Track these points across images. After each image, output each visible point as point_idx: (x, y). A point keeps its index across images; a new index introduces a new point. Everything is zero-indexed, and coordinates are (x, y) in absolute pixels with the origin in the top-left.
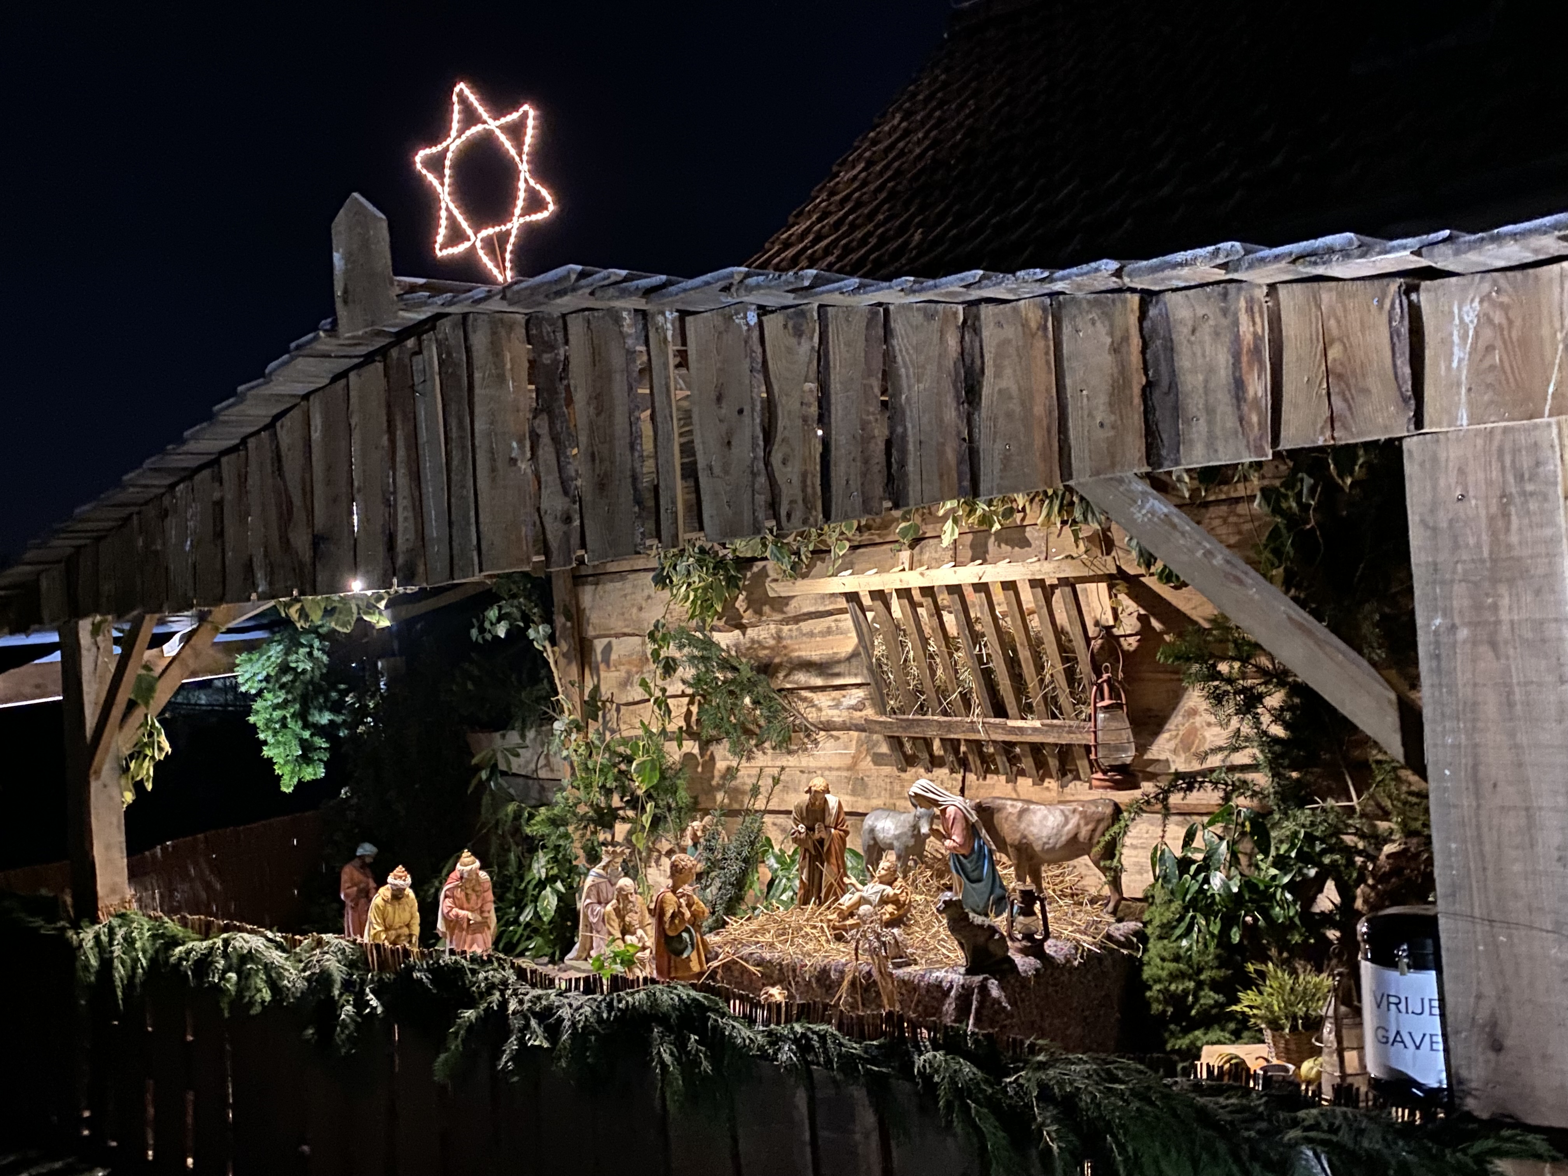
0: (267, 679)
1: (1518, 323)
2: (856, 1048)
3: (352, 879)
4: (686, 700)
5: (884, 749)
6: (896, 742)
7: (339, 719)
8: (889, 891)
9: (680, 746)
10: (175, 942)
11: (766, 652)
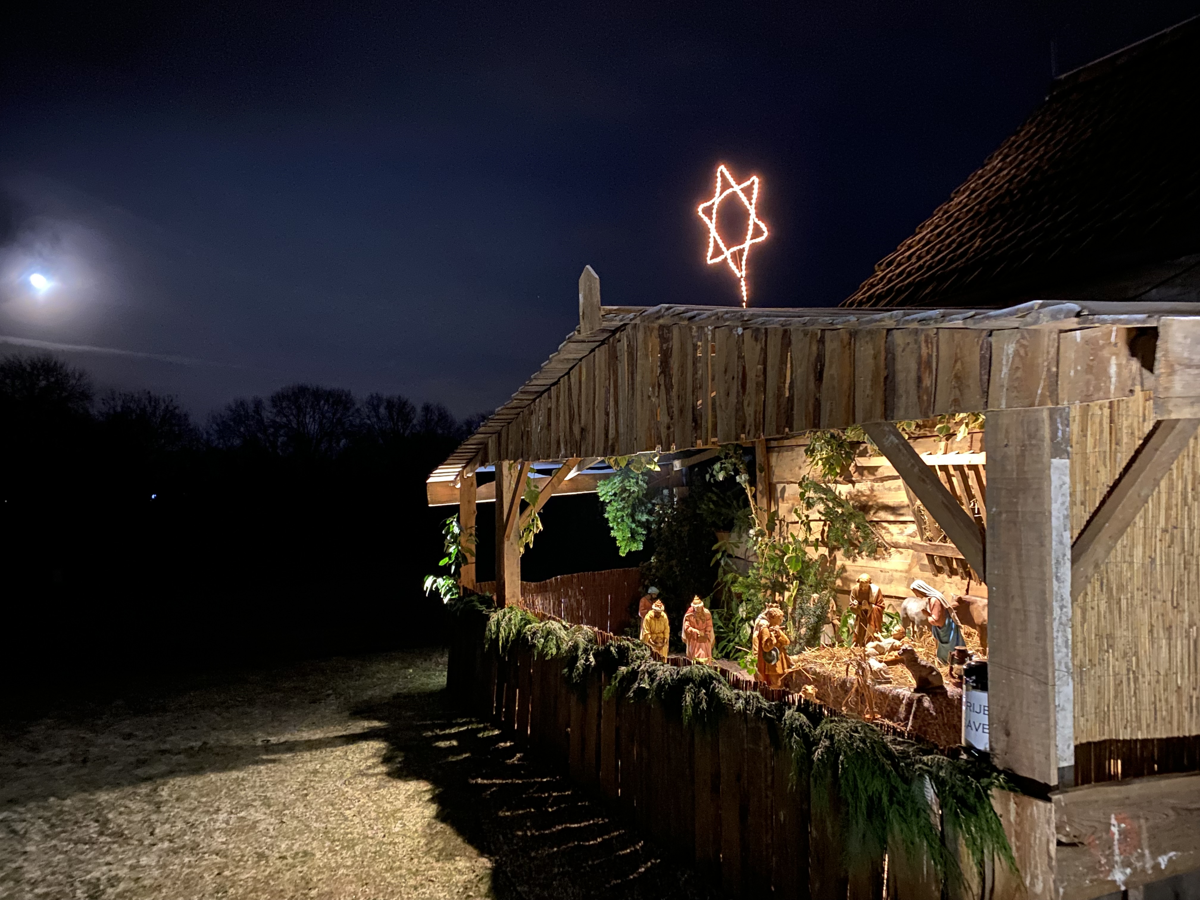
0: (615, 494)
1: (1030, 354)
2: (765, 704)
3: (645, 605)
4: (822, 523)
5: (926, 561)
6: (931, 558)
7: (651, 519)
8: (898, 643)
9: (817, 550)
10: (529, 622)
11: (865, 498)
